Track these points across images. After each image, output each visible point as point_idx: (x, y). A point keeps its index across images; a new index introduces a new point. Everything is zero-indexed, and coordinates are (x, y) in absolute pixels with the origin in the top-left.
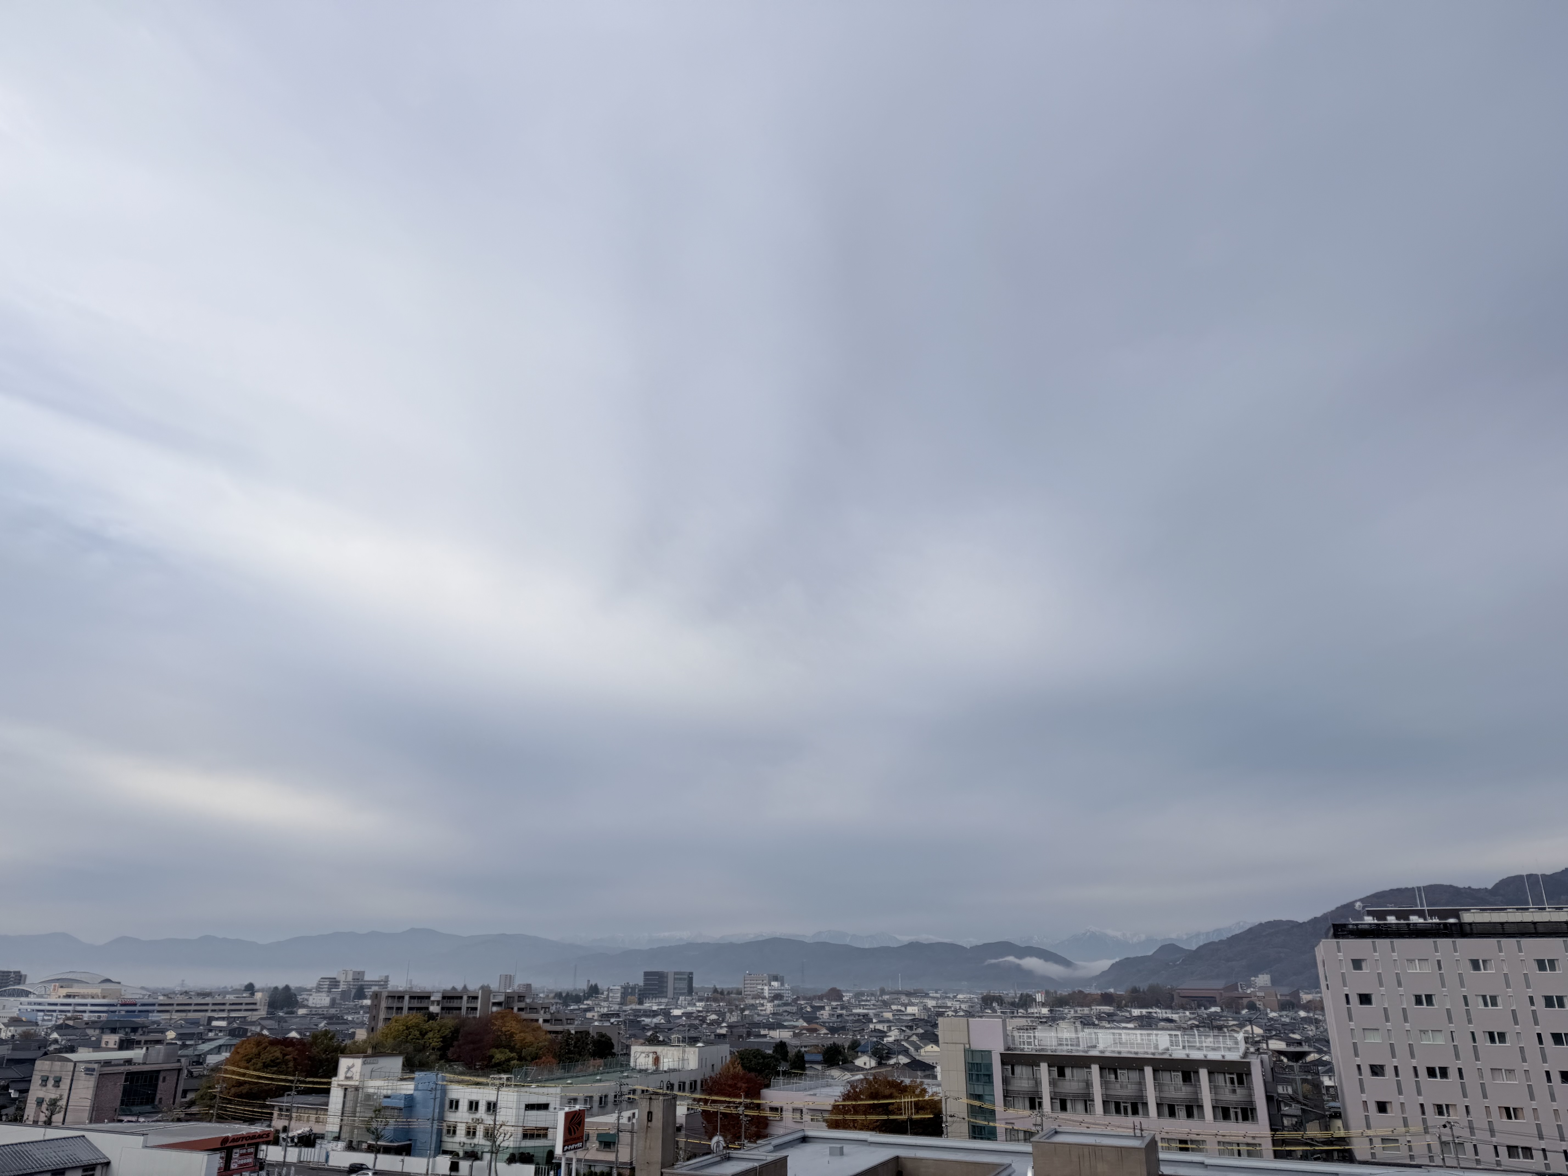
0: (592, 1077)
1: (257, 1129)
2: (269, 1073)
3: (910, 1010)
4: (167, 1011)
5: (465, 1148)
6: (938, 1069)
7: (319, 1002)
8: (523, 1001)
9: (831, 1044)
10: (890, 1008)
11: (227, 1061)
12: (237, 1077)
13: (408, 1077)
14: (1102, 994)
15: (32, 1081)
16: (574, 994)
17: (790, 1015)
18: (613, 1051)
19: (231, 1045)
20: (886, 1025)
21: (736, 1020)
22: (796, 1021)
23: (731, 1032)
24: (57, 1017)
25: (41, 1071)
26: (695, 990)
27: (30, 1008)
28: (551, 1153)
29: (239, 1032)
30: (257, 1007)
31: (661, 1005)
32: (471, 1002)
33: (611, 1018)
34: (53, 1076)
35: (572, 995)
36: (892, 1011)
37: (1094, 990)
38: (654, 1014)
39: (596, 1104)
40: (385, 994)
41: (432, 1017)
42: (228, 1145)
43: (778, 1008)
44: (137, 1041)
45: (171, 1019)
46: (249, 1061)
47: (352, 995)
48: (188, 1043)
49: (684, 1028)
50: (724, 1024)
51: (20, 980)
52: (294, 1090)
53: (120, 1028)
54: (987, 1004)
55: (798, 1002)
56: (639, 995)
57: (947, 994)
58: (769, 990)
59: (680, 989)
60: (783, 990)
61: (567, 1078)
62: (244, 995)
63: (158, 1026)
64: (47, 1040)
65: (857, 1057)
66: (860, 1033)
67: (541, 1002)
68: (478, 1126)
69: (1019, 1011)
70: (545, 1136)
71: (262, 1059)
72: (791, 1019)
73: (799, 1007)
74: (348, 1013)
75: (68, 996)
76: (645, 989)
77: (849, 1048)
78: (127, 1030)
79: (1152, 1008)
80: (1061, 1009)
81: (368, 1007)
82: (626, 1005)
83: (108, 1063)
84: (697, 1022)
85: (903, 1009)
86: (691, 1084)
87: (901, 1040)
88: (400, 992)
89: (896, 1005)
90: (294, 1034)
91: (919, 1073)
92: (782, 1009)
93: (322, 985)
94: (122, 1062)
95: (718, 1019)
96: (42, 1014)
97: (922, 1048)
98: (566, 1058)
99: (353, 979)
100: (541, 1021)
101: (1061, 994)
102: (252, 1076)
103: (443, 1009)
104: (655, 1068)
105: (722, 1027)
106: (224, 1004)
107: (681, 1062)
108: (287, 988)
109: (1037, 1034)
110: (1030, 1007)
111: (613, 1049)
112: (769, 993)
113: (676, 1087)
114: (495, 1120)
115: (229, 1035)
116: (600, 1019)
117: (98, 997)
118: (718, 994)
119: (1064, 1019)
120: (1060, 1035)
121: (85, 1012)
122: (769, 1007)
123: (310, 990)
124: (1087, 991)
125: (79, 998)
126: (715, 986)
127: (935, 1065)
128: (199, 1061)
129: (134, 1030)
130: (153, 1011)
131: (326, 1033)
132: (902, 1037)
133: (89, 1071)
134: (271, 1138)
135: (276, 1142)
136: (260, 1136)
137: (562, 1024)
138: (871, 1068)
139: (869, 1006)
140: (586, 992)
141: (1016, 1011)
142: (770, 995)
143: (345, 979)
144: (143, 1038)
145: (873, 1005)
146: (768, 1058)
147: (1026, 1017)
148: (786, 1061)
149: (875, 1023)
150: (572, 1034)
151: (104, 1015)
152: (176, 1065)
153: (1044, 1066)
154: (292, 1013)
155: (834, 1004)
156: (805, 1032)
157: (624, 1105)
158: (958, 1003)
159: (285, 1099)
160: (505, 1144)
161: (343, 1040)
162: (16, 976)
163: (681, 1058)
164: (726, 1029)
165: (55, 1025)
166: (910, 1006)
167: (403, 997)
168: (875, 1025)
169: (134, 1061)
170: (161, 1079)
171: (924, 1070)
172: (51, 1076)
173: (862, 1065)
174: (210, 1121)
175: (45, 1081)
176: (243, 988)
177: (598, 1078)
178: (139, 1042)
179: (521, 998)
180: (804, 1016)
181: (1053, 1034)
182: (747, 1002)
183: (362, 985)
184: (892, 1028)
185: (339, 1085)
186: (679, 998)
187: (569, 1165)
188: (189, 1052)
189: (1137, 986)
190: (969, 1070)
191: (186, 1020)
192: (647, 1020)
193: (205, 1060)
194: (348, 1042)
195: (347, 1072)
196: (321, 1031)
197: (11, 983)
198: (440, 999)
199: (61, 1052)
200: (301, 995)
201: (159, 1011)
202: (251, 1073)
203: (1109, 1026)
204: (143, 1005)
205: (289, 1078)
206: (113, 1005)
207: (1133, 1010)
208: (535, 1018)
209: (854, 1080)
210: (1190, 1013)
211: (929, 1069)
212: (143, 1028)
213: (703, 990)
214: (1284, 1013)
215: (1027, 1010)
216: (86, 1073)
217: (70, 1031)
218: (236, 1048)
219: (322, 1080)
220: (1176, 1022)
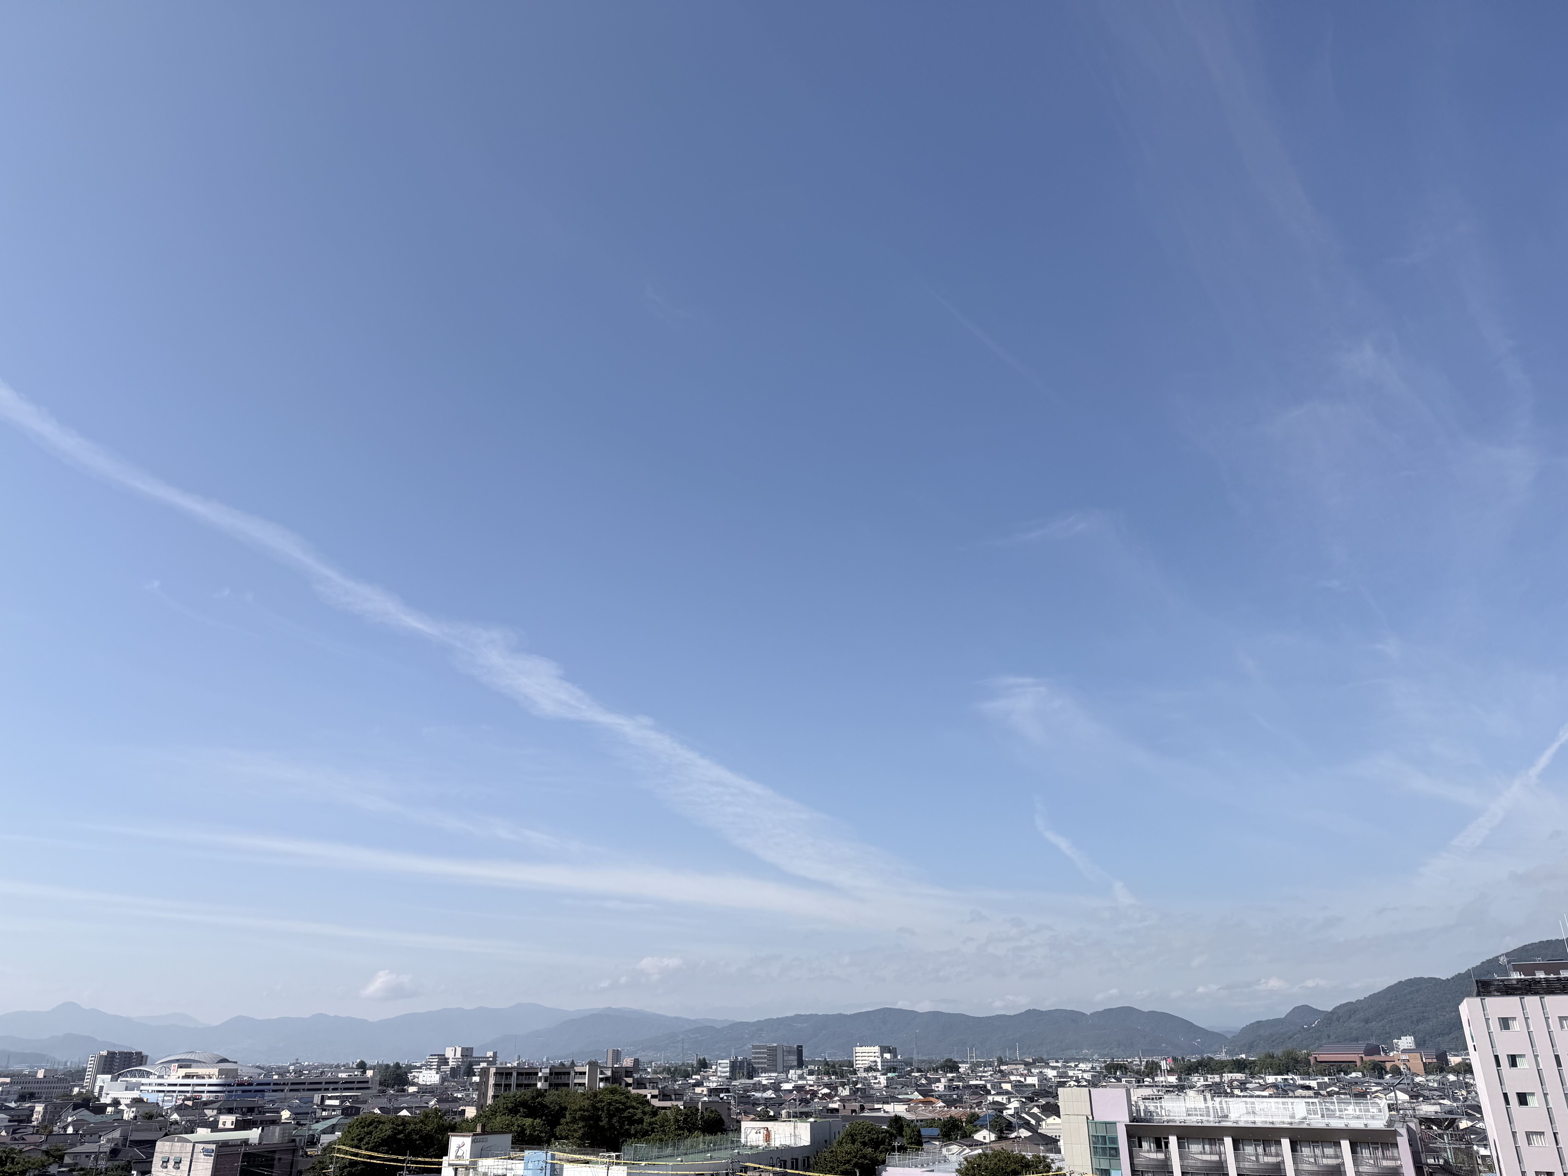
0: (702, 1155)
2: (381, 1153)
3: (1030, 1080)
4: (282, 1091)
6: (1062, 1143)
7: (429, 1079)
8: (631, 1076)
9: (947, 1118)
10: (1009, 1078)
11: (341, 1141)
12: (350, 1157)
13: (518, 1155)
14: (1233, 1060)
15: (153, 1163)
16: (683, 1068)
17: (904, 1089)
18: (723, 1127)
19: (344, 1125)
20: (1005, 1097)
21: (848, 1094)
22: (912, 1093)
23: (844, 1106)
24: (177, 1098)
25: (162, 1152)
26: (804, 1064)
27: (150, 1088)
29: (352, 1111)
30: (370, 1085)
31: (771, 1079)
32: (579, 1078)
33: (720, 1093)
34: (173, 1158)
35: (680, 1070)
36: (1010, 1082)
37: (1222, 1056)
38: (765, 1088)
40: (493, 1070)
41: (541, 1093)
43: (891, 1081)
44: (253, 1121)
45: (285, 1098)
46: (361, 1140)
47: (462, 1072)
48: (302, 1122)
49: (795, 1103)
50: (837, 1098)
51: (142, 1061)
52: (406, 1170)
53: (237, 1109)
54: (1110, 1073)
55: (913, 1074)
56: (748, 1069)
57: (1067, 1063)
58: (881, 1062)
59: (790, 1062)
60: (896, 1062)
61: (678, 1155)
62: (356, 1073)
63: (273, 1105)
64: (168, 1121)
65: (977, 1131)
66: (977, 1106)
67: (649, 1077)
69: (1145, 1080)
71: (375, 1139)
72: (905, 1092)
73: (913, 1079)
74: (458, 1091)
75: (187, 1076)
76: (754, 1063)
77: (966, 1122)
78: (244, 1109)
79: (1288, 1075)
80: (1190, 1077)
81: (477, 1084)
82: (735, 1080)
83: (225, 1144)
84: (809, 1096)
85: (1022, 1079)
86: (804, 1160)
87: (1022, 1112)
88: (508, 1068)
89: (1015, 1075)
90: (404, 1113)
91: (1042, 1148)
92: (895, 1082)
93: (433, 1062)
94: (239, 1143)
95: (830, 1093)
96: (162, 1094)
97: (1043, 1120)
98: (676, 1135)
99: (461, 1056)
100: (649, 1096)
101: (1189, 1060)
102: (364, 1156)
103: (550, 1085)
104: (766, 1144)
105: (834, 1102)
106: (337, 1083)
107: (793, 1138)
108: (397, 1066)
109: (1164, 1104)
110: (1157, 1075)
111: (724, 1125)
112: (882, 1066)
113: (789, 1164)
115: (342, 1115)
116: (709, 1094)
117: (215, 1077)
118: (829, 1067)
119: (1195, 1087)
120: (1190, 1104)
121: (203, 1092)
122: (883, 1080)
123: (420, 1068)
124: (1217, 1057)
125: (197, 1078)
126: (826, 1059)
127: (1058, 1138)
128: (313, 1140)
129: (251, 1110)
130: (268, 1091)
131: (436, 1111)
132: (1023, 1110)
133: (206, 1152)
137: (671, 1100)
138: (991, 1143)
139: (987, 1077)
140: (695, 1065)
141: (1142, 1080)
142: (883, 1067)
143: (453, 1054)
144: (259, 1117)
145: (991, 1075)
146: (883, 1132)
147: (1152, 1086)
148: (902, 1136)
149: (993, 1095)
150: (681, 1110)
151: (222, 1095)
152: (291, 1145)
153: (1173, 1140)
154: (404, 1091)
155: (950, 1075)
156: (920, 1105)
158: (1081, 1072)
161: (453, 1118)
162: (138, 1057)
163: (793, 1134)
164: (838, 1103)
165: (175, 1105)
166: (1030, 1076)
167: (511, 1074)
168: (993, 1097)
169: (251, 1141)
170: (277, 1159)
171: (1046, 1144)
172: (172, 1158)
173: (982, 1140)
175: (166, 1162)
176: (354, 1066)
177: (709, 1155)
178: (255, 1123)
179: (628, 1073)
180: (919, 1088)
181: (1182, 1104)
182: (859, 1076)
183: (470, 1061)
184: (1012, 1100)
185: (450, 1165)
186: (789, 1072)
189: (1271, 1051)
190: (1094, 1143)
191: (300, 1099)
192: (758, 1095)
193: (319, 1140)
194: (458, 1119)
195: (457, 1151)
196: (431, 1110)
197: (133, 1064)
198: (548, 1075)
199: (181, 1134)
200: (412, 1073)
201: (274, 1091)
202: (364, 1152)
203: (1242, 1094)
204: (258, 1084)
205: (400, 1158)
206: (229, 1085)
207: (1267, 1077)
208: (644, 1094)
209: (972, 1155)
210: (1329, 1079)
211: (1052, 1143)
212: (259, 1107)
213: (813, 1062)
214: (1431, 1077)
215: (1153, 1079)
216: (205, 1155)
217: (190, 1111)
218: (350, 1127)
219: (434, 1160)
220: (1313, 1089)
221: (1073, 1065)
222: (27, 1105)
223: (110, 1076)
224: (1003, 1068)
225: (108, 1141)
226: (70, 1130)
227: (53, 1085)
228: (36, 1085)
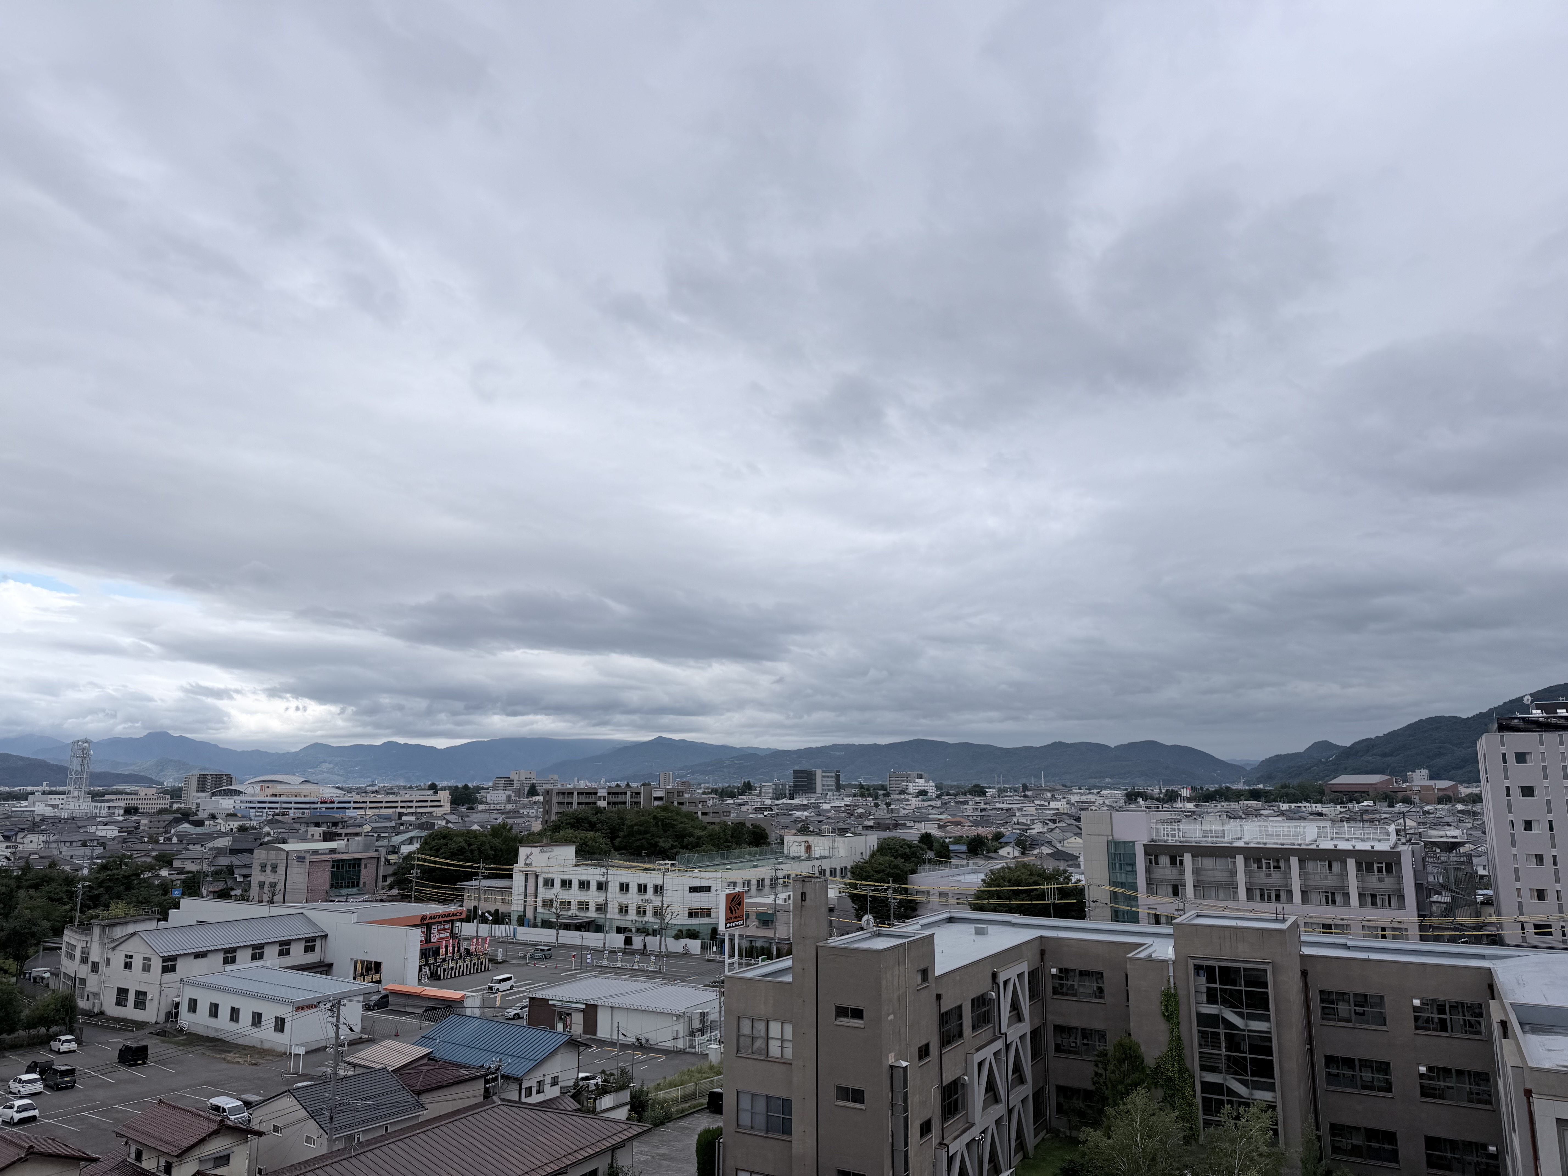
0: (749, 863)
1: (452, 908)
2: (455, 861)
3: (1053, 805)
4: (362, 808)
5: (637, 925)
6: (1082, 859)
7: (496, 798)
8: (682, 796)
9: (975, 836)
10: (1033, 802)
11: (419, 851)
12: (429, 864)
13: (581, 863)
14: (1250, 789)
15: (253, 867)
16: (729, 790)
17: (934, 810)
18: (768, 840)
19: (421, 837)
20: (1029, 819)
21: (882, 814)
23: (878, 824)
24: (267, 813)
25: (259, 859)
26: (842, 787)
27: (242, 805)
28: (714, 931)
29: (427, 825)
30: (441, 804)
31: (811, 800)
32: (635, 798)
33: (764, 811)
35: (727, 791)
36: (1035, 806)
37: (1240, 786)
38: (805, 807)
39: (754, 888)
40: (555, 792)
41: (600, 811)
42: (427, 921)
43: (923, 803)
44: (338, 834)
45: (365, 815)
46: (438, 850)
47: (526, 793)
48: (383, 835)
49: (833, 821)
50: (871, 817)
51: (231, 781)
52: (480, 875)
53: (323, 823)
54: (1132, 800)
55: (943, 797)
56: (790, 790)
57: (1090, 790)
58: (914, 786)
59: (828, 786)
60: (927, 785)
61: (727, 864)
62: (429, 793)
63: (355, 820)
64: (261, 833)
65: (1001, 848)
66: (1003, 826)
68: (648, 907)
69: (1164, 806)
70: (709, 915)
71: (450, 849)
72: (936, 813)
73: (944, 801)
74: (523, 809)
75: (274, 795)
76: (795, 786)
77: (992, 839)
78: (328, 824)
79: (1301, 803)
80: (1207, 804)
81: (541, 803)
82: (778, 799)
83: (315, 852)
84: (845, 815)
85: (1046, 804)
86: (842, 869)
87: (1044, 833)
88: (569, 789)
89: (1039, 799)
90: (476, 827)
91: (1062, 862)
92: (926, 804)
93: (498, 784)
94: (327, 851)
95: (865, 813)
96: (254, 810)
97: (1065, 839)
98: (724, 846)
99: (526, 778)
100: (699, 813)
101: (1207, 789)
102: (442, 863)
103: (609, 803)
104: (807, 855)
105: (869, 820)
106: (411, 801)
107: (831, 851)
108: (467, 786)
109: (1181, 827)
110: (1176, 802)
111: (769, 838)
113: (828, 873)
114: (662, 901)
115: (418, 829)
116: (754, 811)
117: (300, 796)
118: (864, 791)
119: (1209, 813)
120: (1205, 828)
121: (291, 809)
122: (914, 802)
123: (487, 789)
124: (1235, 787)
125: (283, 797)
126: (861, 783)
127: (1077, 855)
128: (395, 850)
129: (335, 824)
130: (349, 808)
131: (504, 826)
132: (1045, 830)
133: (300, 859)
134: (464, 916)
135: (468, 920)
136: (454, 915)
137: (719, 817)
138: (1015, 858)
139: (1013, 800)
140: (740, 788)
141: (1161, 806)
142: (915, 790)
143: (518, 778)
144: (343, 831)
145: (1017, 800)
146: (914, 847)
147: (1171, 811)
148: (932, 850)
150: (729, 825)
151: (308, 811)
152: (375, 854)
153: (1187, 858)
154: (473, 808)
155: (978, 799)
156: (949, 824)
157: (780, 888)
158: (1102, 797)
159: (473, 883)
160: (673, 922)
161: (521, 832)
162: (227, 778)
163: (831, 846)
164: (873, 821)
165: (266, 820)
166: (1053, 801)
167: (572, 794)
168: (1018, 818)
169: (337, 850)
170: (363, 866)
171: (1067, 861)
172: (269, 864)
173: (1006, 855)
174: (409, 902)
175: (263, 868)
176: (425, 787)
177: (754, 864)
178: (340, 835)
179: (680, 793)
180: (949, 809)
181: (1198, 827)
182: (892, 797)
183: (534, 784)
184: (1036, 822)
185: (520, 871)
186: (828, 794)
187: (732, 940)
188: (385, 843)
189: (1287, 782)
190: (1112, 860)
191: (378, 815)
192: (798, 813)
193: (399, 850)
194: (525, 833)
195: (526, 860)
196: (499, 824)
197: (224, 784)
198: (606, 794)
199: (274, 843)
200: (479, 793)
201: (354, 808)
202: (441, 860)
203: (1256, 819)
204: (339, 803)
205: (475, 865)
206: (314, 803)
207: (1281, 804)
208: (694, 811)
209: (997, 869)
210: (1341, 807)
211: (1072, 859)
212: (342, 822)
213: (851, 786)
214: (1440, 806)
215: (1172, 807)
216: (298, 861)
217: (280, 825)
218: (426, 840)
219: (505, 867)
220: (1325, 815)
221: (1095, 791)
222: (133, 819)
223: (204, 795)
224: (1029, 793)
225: (211, 849)
226: (175, 840)
227: (154, 802)
228: (139, 802)
